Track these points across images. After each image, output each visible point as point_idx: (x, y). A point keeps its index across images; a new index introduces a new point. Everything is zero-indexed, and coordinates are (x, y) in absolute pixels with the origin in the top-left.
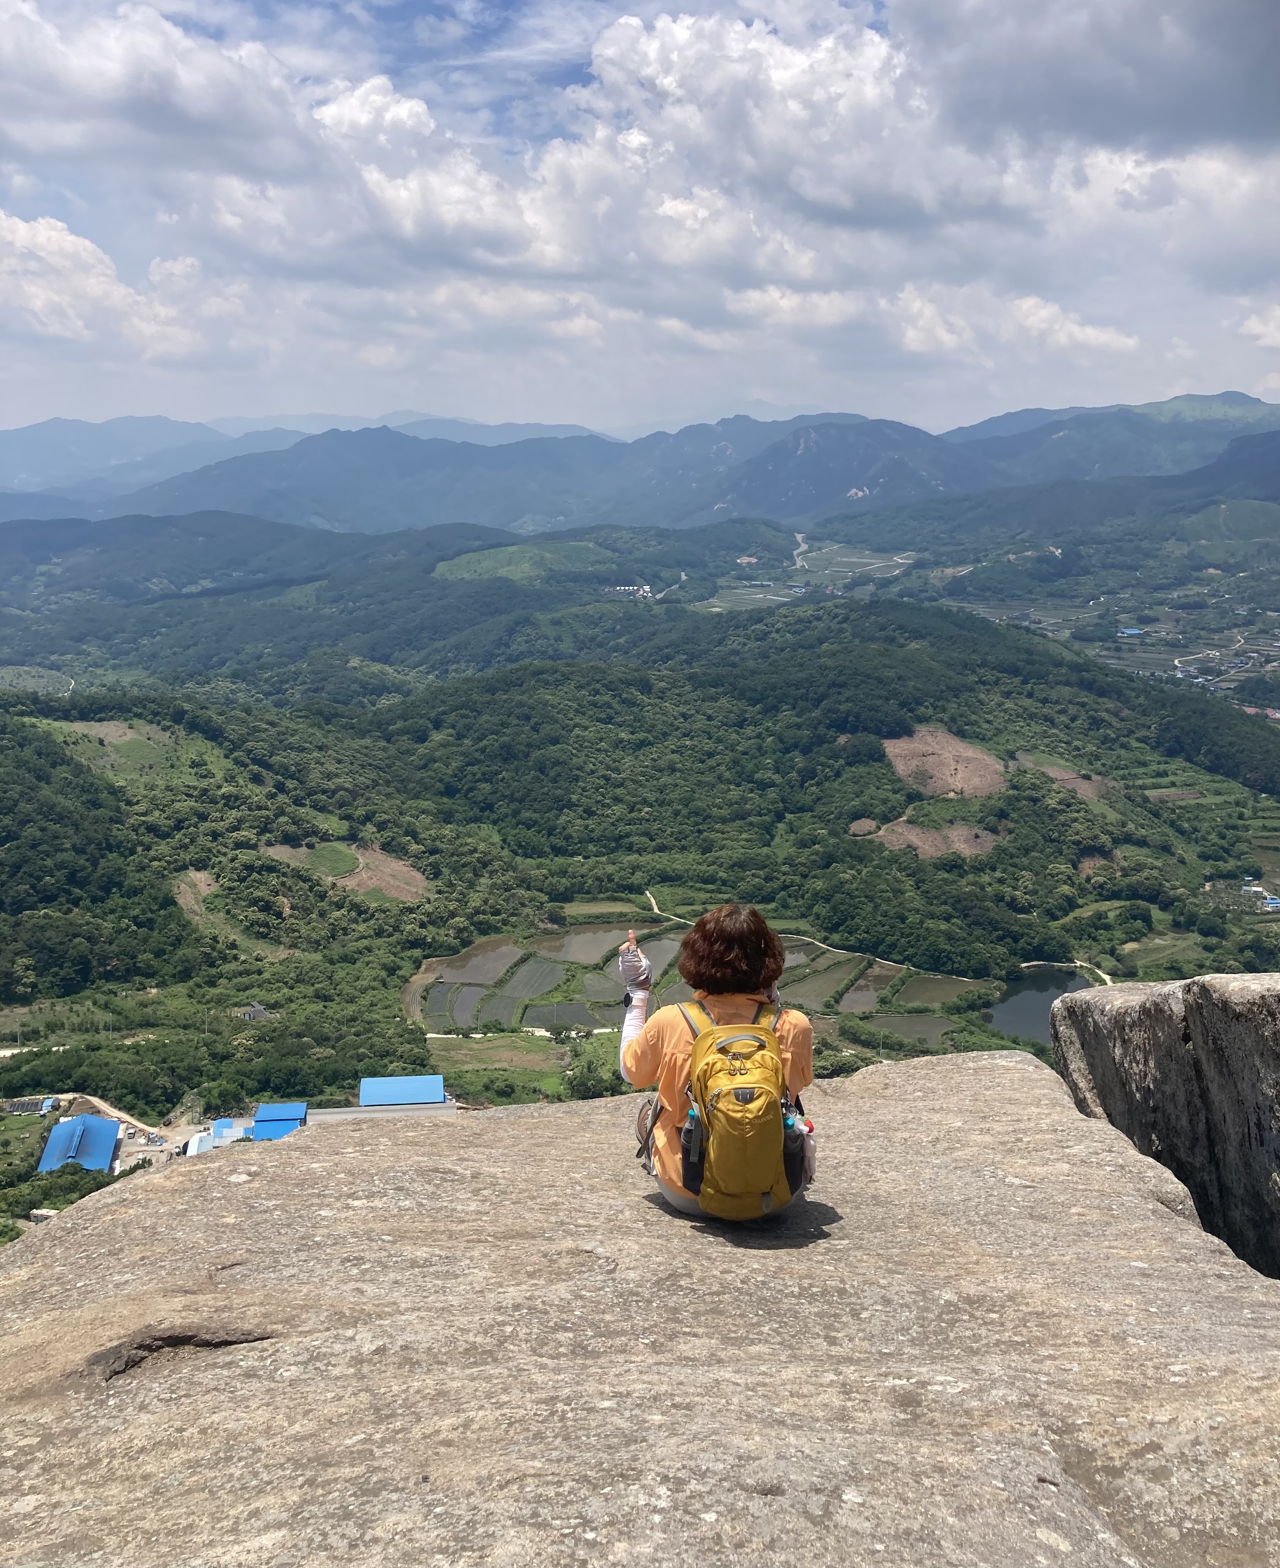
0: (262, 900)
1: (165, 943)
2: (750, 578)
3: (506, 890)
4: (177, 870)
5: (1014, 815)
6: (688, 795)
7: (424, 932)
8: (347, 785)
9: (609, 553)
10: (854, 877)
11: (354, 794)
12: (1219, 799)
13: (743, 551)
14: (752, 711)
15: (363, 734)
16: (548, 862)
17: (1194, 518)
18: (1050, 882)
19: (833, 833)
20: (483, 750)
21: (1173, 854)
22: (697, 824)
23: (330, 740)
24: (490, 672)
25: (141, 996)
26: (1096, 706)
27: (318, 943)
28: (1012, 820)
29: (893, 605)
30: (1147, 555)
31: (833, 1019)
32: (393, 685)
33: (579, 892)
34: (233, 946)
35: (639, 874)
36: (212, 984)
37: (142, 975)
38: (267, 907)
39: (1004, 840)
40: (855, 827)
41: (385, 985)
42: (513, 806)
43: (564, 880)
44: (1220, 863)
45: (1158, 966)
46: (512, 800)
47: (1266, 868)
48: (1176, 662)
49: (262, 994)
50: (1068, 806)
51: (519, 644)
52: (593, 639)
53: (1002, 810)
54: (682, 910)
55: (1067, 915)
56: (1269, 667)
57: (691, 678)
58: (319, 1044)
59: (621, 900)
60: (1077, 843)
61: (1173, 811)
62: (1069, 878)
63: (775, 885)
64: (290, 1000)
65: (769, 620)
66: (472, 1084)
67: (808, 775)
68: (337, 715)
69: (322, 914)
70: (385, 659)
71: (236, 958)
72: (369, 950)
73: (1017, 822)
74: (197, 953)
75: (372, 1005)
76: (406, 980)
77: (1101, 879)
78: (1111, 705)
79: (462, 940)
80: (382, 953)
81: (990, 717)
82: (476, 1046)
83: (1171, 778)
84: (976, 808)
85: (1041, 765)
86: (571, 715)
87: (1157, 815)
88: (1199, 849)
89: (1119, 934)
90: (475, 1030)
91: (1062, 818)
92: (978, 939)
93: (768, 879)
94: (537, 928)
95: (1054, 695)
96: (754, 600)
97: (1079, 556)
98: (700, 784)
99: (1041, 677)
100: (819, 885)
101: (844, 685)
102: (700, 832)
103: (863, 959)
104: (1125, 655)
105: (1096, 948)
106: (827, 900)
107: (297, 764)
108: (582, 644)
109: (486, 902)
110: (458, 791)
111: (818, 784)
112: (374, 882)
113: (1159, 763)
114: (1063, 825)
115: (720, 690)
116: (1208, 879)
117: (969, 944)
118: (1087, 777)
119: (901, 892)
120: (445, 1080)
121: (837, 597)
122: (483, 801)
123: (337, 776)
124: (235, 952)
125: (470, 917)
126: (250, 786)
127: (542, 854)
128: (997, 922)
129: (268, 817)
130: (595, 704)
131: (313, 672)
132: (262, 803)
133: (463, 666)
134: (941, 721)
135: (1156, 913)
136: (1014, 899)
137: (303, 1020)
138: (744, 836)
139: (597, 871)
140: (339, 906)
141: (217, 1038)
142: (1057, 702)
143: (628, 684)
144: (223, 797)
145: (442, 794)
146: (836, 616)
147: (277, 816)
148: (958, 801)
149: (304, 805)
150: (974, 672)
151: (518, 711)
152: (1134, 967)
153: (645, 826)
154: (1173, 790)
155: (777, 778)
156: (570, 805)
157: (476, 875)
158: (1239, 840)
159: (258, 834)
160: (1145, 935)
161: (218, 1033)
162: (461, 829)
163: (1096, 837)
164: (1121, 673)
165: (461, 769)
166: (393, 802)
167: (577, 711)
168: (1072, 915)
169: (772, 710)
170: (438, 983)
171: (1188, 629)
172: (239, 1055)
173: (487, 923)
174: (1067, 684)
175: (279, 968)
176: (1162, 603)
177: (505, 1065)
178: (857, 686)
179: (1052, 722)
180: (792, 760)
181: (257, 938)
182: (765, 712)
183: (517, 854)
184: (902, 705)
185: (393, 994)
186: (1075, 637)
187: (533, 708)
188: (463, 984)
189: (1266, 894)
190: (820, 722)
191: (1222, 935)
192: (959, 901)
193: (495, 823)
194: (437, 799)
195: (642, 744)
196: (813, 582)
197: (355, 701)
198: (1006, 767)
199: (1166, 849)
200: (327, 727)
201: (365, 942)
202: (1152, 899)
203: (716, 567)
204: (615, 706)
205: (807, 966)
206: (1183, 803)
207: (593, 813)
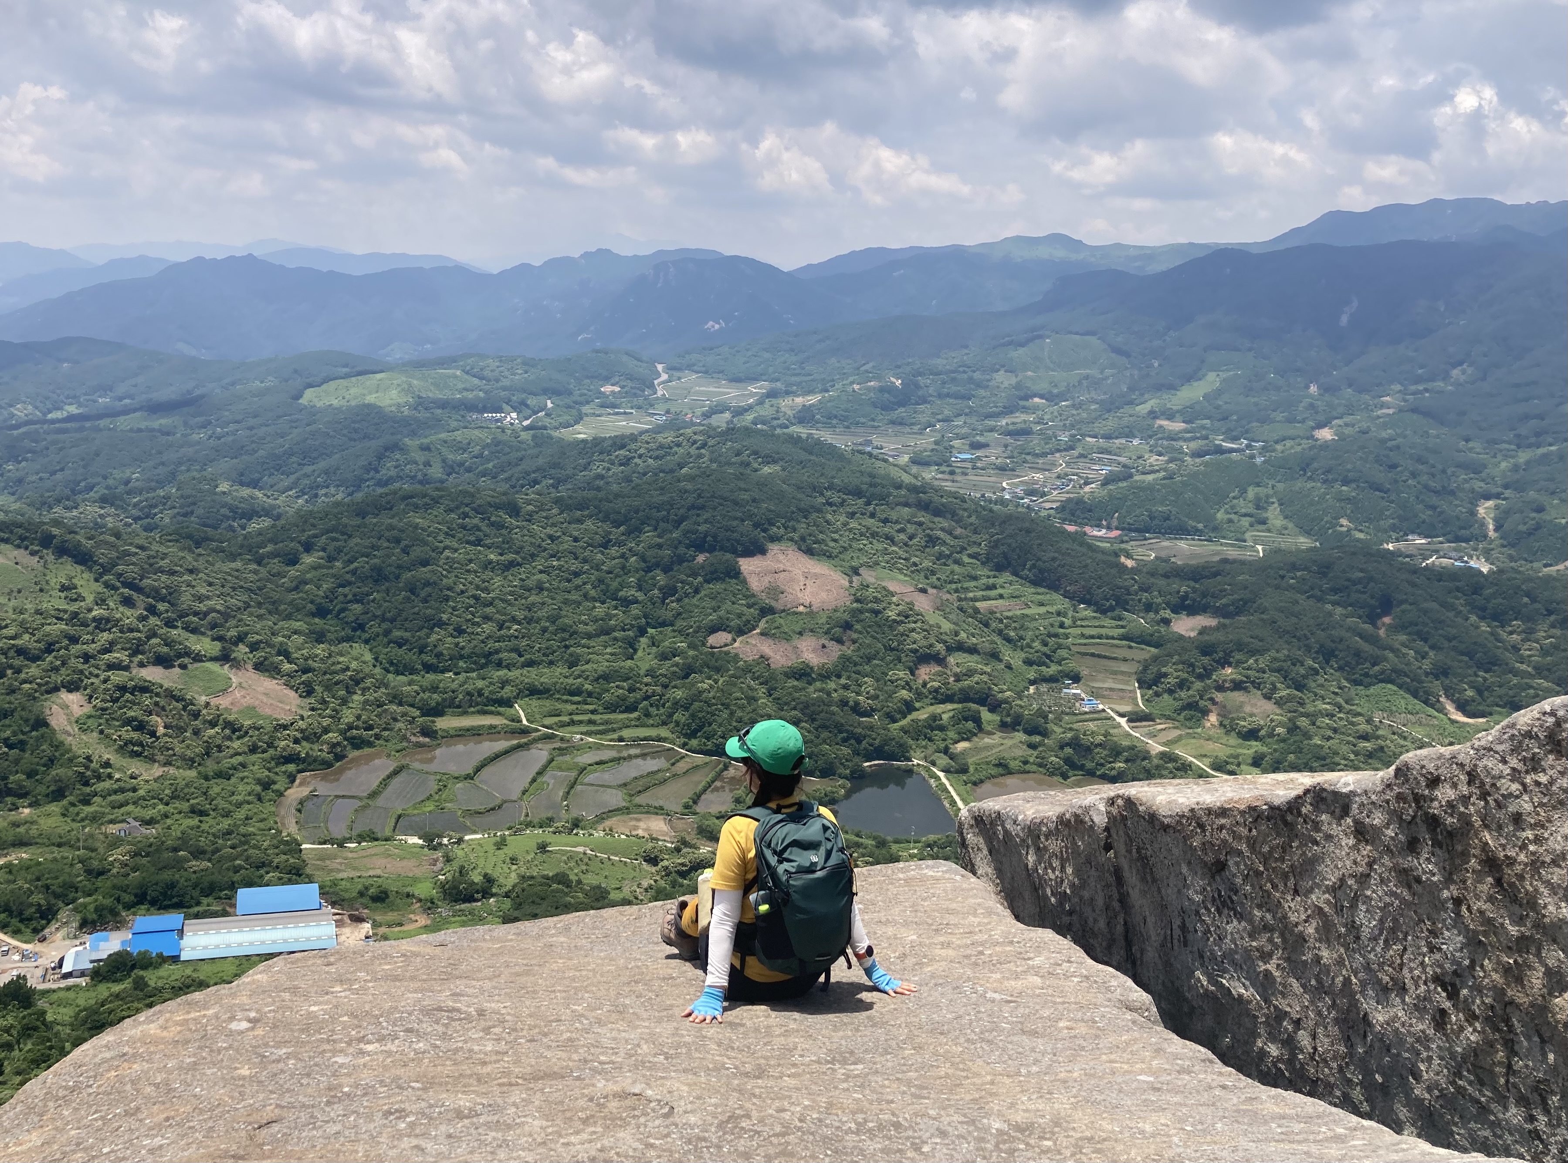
0: (134, 719)
1: (38, 764)
2: (613, 406)
3: (378, 706)
4: (48, 692)
5: (858, 627)
6: (555, 612)
7: (298, 748)
8: (218, 607)
9: (476, 381)
10: (711, 686)
11: (226, 615)
12: (1043, 610)
13: (607, 379)
14: (616, 533)
15: (233, 557)
16: (419, 678)
17: (1021, 351)
18: (889, 688)
19: (692, 646)
20: (354, 572)
21: (1001, 661)
22: (564, 640)
23: (200, 564)
24: (359, 496)
25: (13, 816)
26: (931, 525)
27: (192, 760)
28: (856, 631)
29: (748, 431)
30: (979, 385)
31: (691, 819)
32: (263, 509)
33: (450, 707)
34: (107, 764)
35: (508, 688)
36: (87, 802)
37: (15, 796)
38: (141, 727)
39: (849, 650)
40: (712, 640)
41: (260, 799)
42: (385, 626)
43: (435, 696)
44: (1043, 668)
45: (988, 763)
46: (384, 619)
47: (1084, 672)
48: (1004, 484)
49: (137, 811)
50: (907, 617)
51: (388, 469)
52: (461, 464)
53: (847, 622)
54: (548, 721)
55: (905, 717)
56: (1087, 489)
57: (557, 501)
58: (195, 858)
59: (491, 713)
60: (915, 651)
61: (1001, 621)
62: (907, 683)
63: (638, 695)
64: (166, 816)
65: (633, 446)
66: (346, 891)
67: (669, 592)
68: (207, 539)
69: (196, 733)
70: (254, 484)
71: (110, 776)
72: (243, 765)
73: (860, 633)
74: (70, 773)
75: (247, 818)
76: (281, 794)
77: (936, 684)
78: (945, 524)
79: (336, 755)
80: (257, 767)
81: (836, 536)
82: (350, 855)
83: (1000, 591)
84: (823, 620)
85: (882, 579)
86: (440, 538)
87: (987, 625)
88: (1023, 655)
89: (952, 734)
90: (350, 840)
91: (901, 629)
92: (824, 742)
93: (631, 690)
94: (409, 741)
95: (894, 516)
96: (618, 427)
97: (918, 386)
98: (566, 602)
99: (883, 498)
100: (679, 694)
101: (702, 507)
102: (567, 647)
103: (719, 762)
104: (958, 478)
105: (931, 748)
106: (687, 709)
107: (167, 587)
108: (450, 469)
109: (358, 717)
110: (329, 612)
111: (679, 600)
112: (248, 701)
113: (989, 577)
114: (902, 635)
115: (586, 513)
116: (1032, 682)
117: (816, 746)
118: (924, 591)
119: (756, 700)
120: (321, 888)
121: (695, 424)
122: (355, 621)
123: (208, 598)
124: (109, 770)
125: (343, 733)
126: (121, 609)
127: (413, 671)
128: (842, 725)
129: (139, 639)
130: (464, 527)
131: (182, 496)
132: (134, 626)
133: (332, 490)
134: (792, 540)
135: (986, 715)
136: (857, 703)
137: (179, 834)
138: (609, 650)
139: (469, 687)
140: (213, 724)
141: (93, 854)
142: (897, 522)
143: (497, 507)
144: (94, 619)
145: (314, 615)
146: (695, 442)
147: (149, 638)
148: (807, 614)
149: (176, 627)
150: (822, 494)
151: (387, 534)
152: (966, 764)
153: (514, 642)
154: (1001, 601)
155: (640, 596)
156: (441, 624)
157: (348, 692)
158: (1060, 646)
159: (130, 656)
160: (975, 735)
161: (93, 850)
162: (332, 648)
163: (931, 645)
164: (955, 495)
165: (332, 591)
166: (265, 622)
167: (447, 534)
168: (909, 718)
169: (635, 531)
170: (312, 796)
171: (1016, 454)
172: (115, 871)
173: (360, 737)
174: (906, 505)
175: (155, 786)
176: (991, 430)
177: (378, 872)
178: (715, 509)
179: (892, 541)
180: (654, 578)
181: (131, 756)
182: (628, 533)
183: (388, 671)
184: (756, 525)
185: (269, 807)
186: (914, 461)
187: (402, 531)
188: (337, 797)
189: (1083, 695)
190: (680, 542)
191: (1045, 734)
192: (807, 706)
193: (366, 642)
194: (307, 619)
195: (512, 564)
196: (673, 410)
197: (224, 525)
198: (851, 582)
199: (995, 656)
200: (198, 551)
201: (240, 759)
202: (982, 702)
203: (581, 395)
204: (484, 528)
205: (668, 769)
206: (1010, 614)
207: (464, 632)
